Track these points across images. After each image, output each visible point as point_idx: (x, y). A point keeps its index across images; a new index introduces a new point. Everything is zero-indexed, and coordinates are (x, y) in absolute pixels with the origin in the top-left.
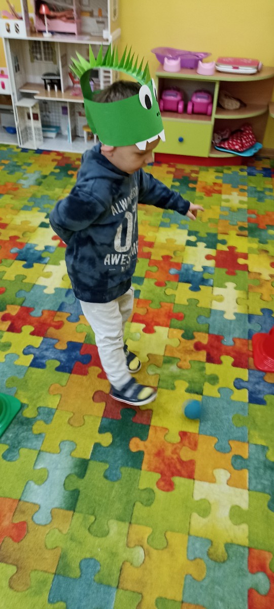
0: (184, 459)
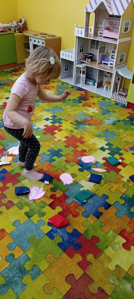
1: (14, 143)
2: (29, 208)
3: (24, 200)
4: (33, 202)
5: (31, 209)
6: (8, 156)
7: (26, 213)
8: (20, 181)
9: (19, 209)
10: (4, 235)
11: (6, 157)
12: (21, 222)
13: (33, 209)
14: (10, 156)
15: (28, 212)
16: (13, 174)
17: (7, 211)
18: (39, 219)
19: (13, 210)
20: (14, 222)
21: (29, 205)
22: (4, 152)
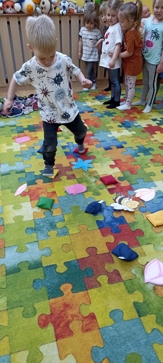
0: (71, 326)
1: (146, 183)
2: (144, 297)
3: (139, 279)
4: (153, 290)
5: (146, 300)
6: (133, 200)
7: (135, 304)
8: (141, 244)
9: (127, 292)
10: (92, 325)
11: (131, 200)
12: (124, 317)
13: (150, 303)
14: (136, 200)
15: (140, 303)
16: (134, 229)
17: (107, 285)
18: (156, 326)
19: (118, 290)
20: (112, 311)
21: (145, 291)
22: (130, 192)
